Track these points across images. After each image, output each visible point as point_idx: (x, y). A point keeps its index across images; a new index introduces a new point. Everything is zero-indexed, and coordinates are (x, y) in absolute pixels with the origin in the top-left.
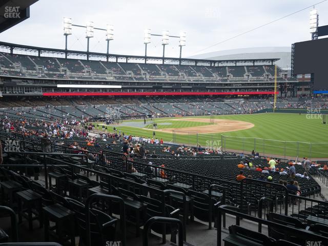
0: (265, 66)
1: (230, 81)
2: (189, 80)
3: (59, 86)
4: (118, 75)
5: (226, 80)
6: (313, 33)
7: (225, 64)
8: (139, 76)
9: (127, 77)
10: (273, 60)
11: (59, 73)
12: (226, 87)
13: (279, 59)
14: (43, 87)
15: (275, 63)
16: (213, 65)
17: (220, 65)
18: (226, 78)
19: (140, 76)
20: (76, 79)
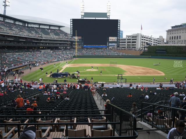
0: (57, 30)
1: (45, 38)
2: (25, 35)
5: (41, 37)
6: (82, 15)
7: (33, 26)
10: (59, 27)
12: (42, 42)
13: (64, 27)
15: (61, 29)
16: (26, 25)
17: (29, 26)
18: (41, 35)
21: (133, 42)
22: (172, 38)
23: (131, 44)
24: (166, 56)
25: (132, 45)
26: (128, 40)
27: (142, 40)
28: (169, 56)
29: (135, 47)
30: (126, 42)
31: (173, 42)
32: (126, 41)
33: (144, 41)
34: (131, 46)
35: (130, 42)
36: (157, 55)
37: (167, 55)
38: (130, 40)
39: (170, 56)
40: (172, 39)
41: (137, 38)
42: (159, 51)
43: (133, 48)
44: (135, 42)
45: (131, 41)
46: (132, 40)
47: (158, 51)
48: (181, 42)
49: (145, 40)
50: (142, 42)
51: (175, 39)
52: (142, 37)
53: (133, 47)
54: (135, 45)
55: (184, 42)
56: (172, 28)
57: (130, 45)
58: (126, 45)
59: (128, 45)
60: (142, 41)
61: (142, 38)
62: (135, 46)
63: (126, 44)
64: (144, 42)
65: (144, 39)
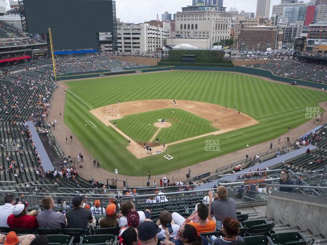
21: (134, 38)
22: (185, 27)
23: (131, 41)
24: (196, 65)
25: (133, 43)
26: (124, 34)
27: (149, 34)
28: (200, 65)
29: (139, 47)
30: (123, 38)
31: (187, 33)
32: (123, 36)
33: (151, 35)
34: (132, 45)
35: (129, 38)
36: (184, 65)
37: (198, 63)
38: (130, 34)
39: (202, 66)
40: (185, 29)
41: (141, 32)
42: (187, 59)
43: (136, 49)
44: (138, 38)
45: (131, 36)
46: (133, 34)
47: (184, 59)
48: (198, 34)
49: (151, 33)
50: (149, 38)
51: (189, 28)
52: (148, 29)
53: (136, 47)
54: (139, 43)
55: (202, 34)
56: (183, 10)
57: (130, 43)
58: (123, 43)
59: (125, 43)
60: (149, 36)
61: (148, 32)
62: (139, 45)
63: (122, 41)
64: (151, 37)
65: (151, 31)
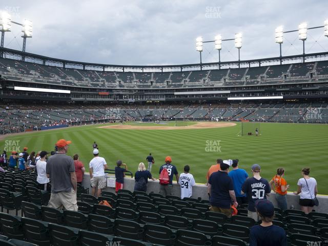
3: (176, 93)
4: (231, 81)
8: (253, 80)
9: (238, 82)
11: (179, 83)
14: (166, 95)
19: (255, 80)
20: (187, 87)
